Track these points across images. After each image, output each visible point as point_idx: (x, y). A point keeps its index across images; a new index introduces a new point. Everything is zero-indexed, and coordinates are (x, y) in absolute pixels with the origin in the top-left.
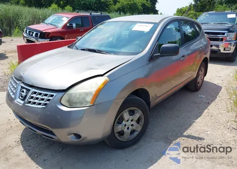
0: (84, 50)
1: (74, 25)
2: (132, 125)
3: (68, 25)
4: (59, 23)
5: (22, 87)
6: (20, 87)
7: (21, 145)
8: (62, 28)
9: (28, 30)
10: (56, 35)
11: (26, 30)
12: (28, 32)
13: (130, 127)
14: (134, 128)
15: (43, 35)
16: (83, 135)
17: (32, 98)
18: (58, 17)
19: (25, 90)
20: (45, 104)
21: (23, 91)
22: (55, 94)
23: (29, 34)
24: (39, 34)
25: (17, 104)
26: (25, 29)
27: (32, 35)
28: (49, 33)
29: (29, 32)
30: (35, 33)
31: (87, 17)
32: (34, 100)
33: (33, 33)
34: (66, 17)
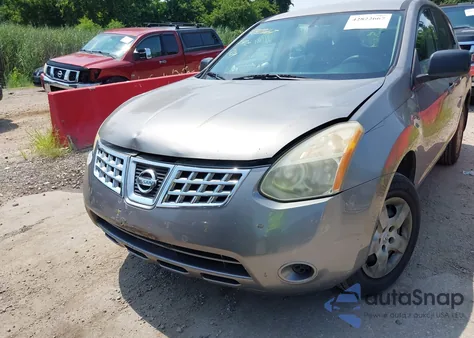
0: (242, 79)
1: (148, 52)
2: (391, 240)
3: (135, 52)
4: (115, 49)
5: (139, 166)
6: (133, 167)
7: (130, 308)
8: (125, 59)
9: (52, 68)
10: (113, 74)
11: (49, 68)
12: (52, 72)
13: (387, 245)
14: (394, 246)
15: (87, 75)
16: (317, 267)
17: (179, 186)
18: (112, 38)
19: (151, 172)
20: (221, 199)
21: (147, 175)
22: (245, 172)
23: (56, 76)
24: (78, 72)
25: (131, 208)
26: (46, 66)
27: (62, 77)
28: (99, 70)
29: (56, 71)
30: (68, 71)
31: (170, 34)
32: (185, 191)
33: (64, 72)
34: (131, 36)
